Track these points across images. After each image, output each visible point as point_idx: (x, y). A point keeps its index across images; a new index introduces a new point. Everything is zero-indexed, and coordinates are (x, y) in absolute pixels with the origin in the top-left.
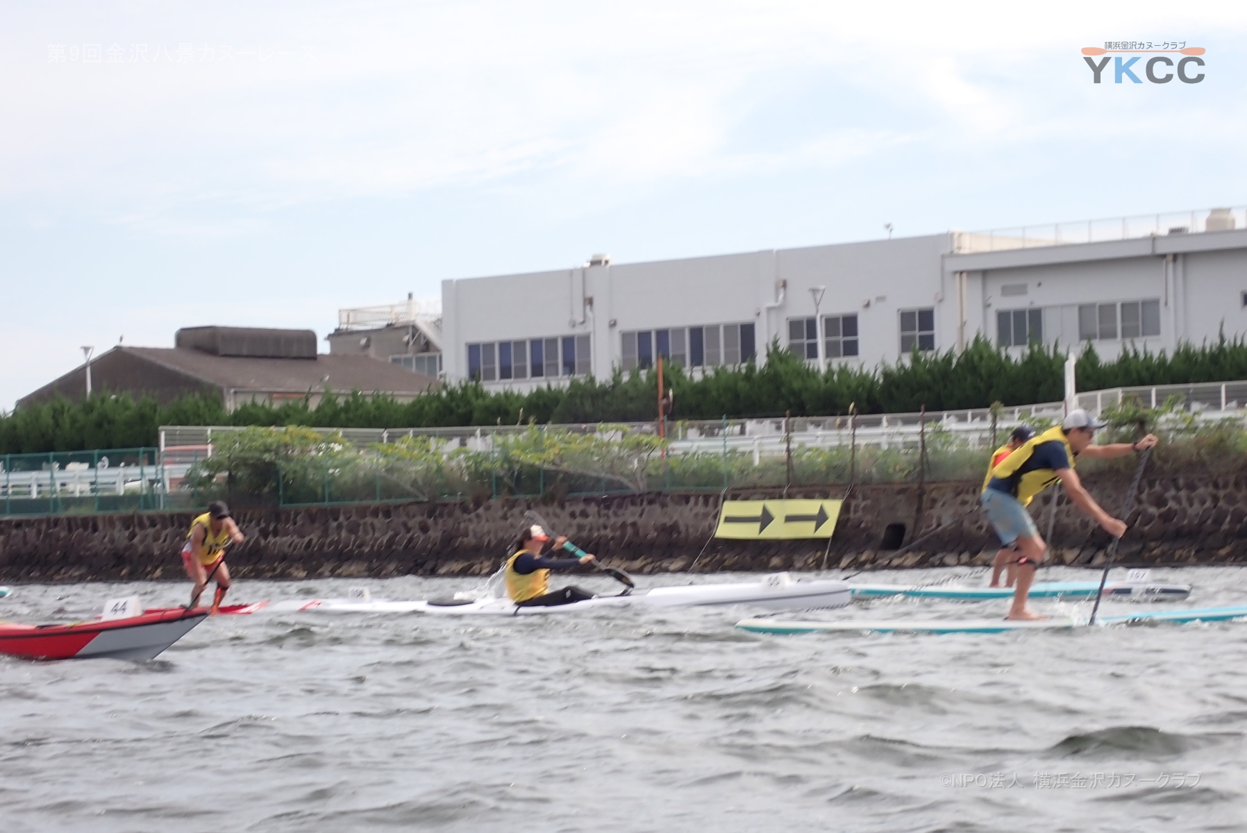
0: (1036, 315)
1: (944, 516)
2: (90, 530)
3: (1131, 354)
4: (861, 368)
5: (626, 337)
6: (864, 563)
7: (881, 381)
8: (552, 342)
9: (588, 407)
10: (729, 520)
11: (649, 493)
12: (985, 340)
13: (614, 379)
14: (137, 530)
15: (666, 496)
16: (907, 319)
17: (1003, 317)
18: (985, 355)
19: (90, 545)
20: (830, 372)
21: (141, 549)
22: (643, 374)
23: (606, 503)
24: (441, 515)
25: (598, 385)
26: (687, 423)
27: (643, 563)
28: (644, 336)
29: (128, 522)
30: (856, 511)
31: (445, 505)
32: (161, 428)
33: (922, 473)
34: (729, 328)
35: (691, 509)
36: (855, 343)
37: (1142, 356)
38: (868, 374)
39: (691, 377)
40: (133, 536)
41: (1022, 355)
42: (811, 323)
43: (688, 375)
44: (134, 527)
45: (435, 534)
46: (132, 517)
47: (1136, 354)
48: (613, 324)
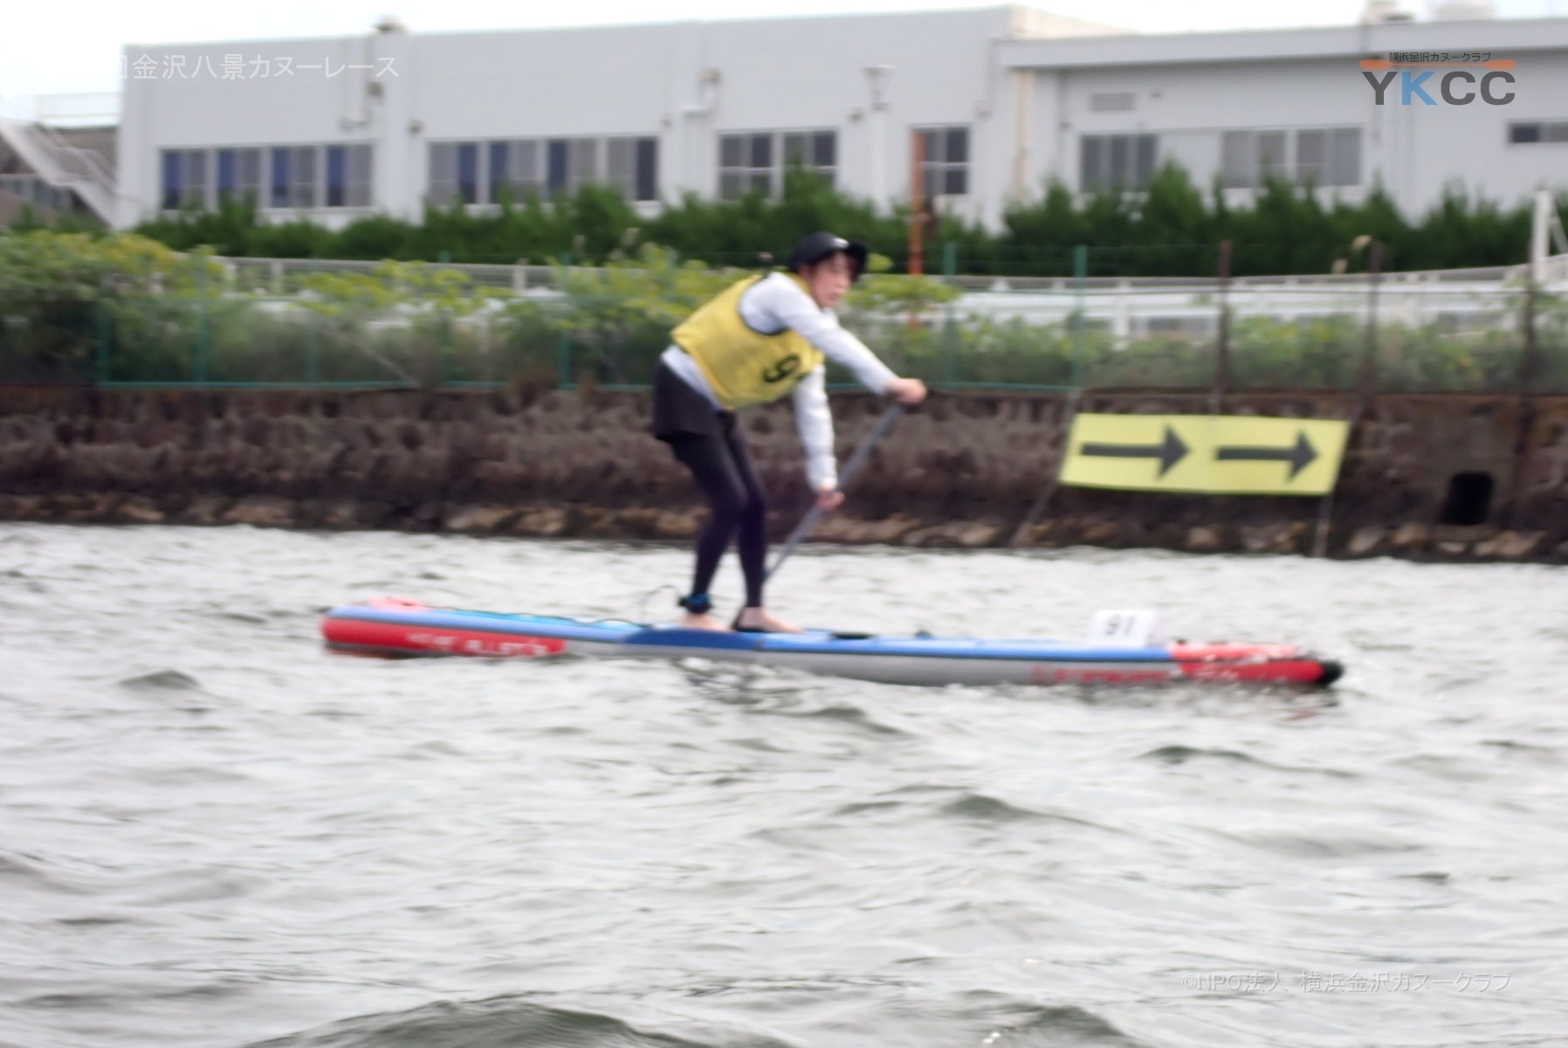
0: (1146, 144)
5: (438, 151)
8: (307, 153)
10: (1091, 450)
15: (948, 397)
16: (926, 142)
24: (448, 417)
27: (904, 526)
28: (467, 151)
30: (1375, 445)
31: (456, 397)
33: (1530, 372)
34: (616, 145)
35: (1002, 427)
45: (435, 451)
48: (415, 129)
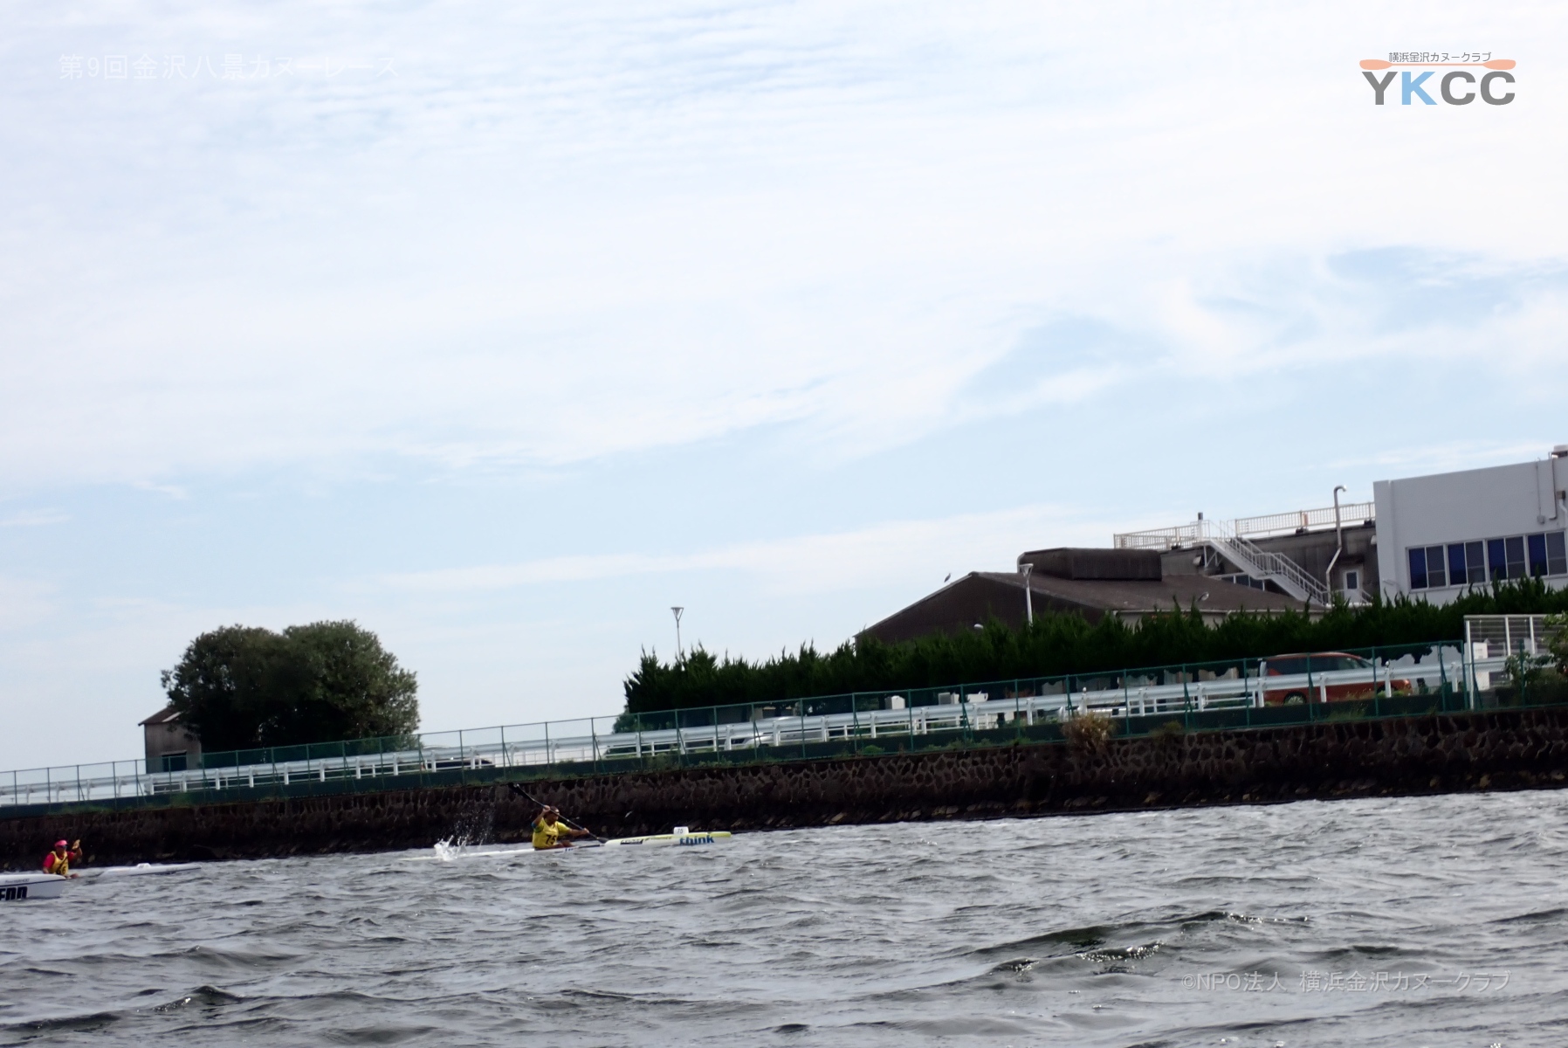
2: (1370, 737)
8: (1515, 541)
14: (1440, 734)
19: (1373, 754)
21: (1448, 755)
29: (1425, 726)
32: (1466, 616)
40: (1434, 741)
44: (1436, 732)
46: (1433, 720)
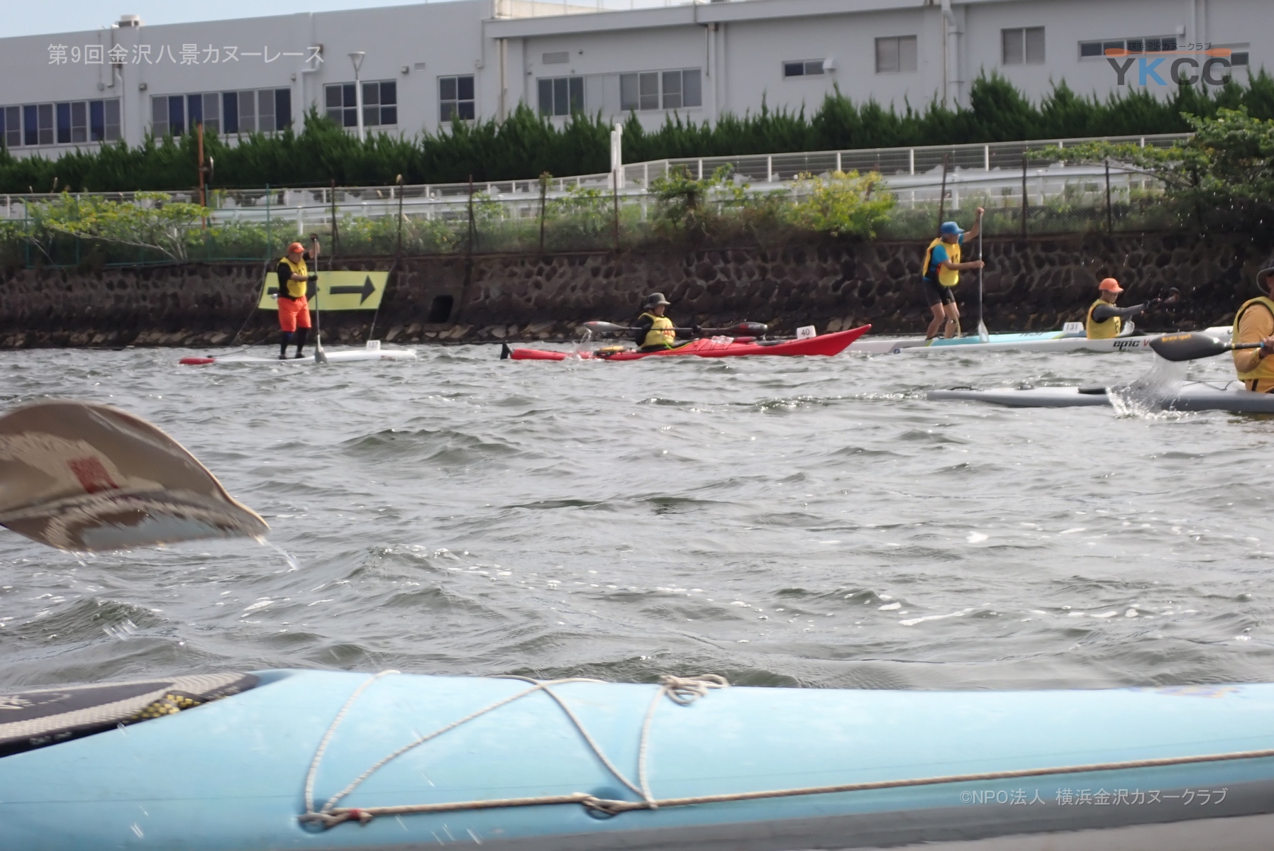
0: (577, 84)
1: (492, 288)
3: (675, 125)
4: (402, 136)
5: (157, 101)
6: (410, 336)
7: (422, 150)
8: (79, 106)
9: (120, 175)
11: (189, 264)
12: (528, 108)
13: (147, 146)
15: (208, 266)
16: (446, 86)
17: (544, 85)
18: (528, 124)
20: (370, 140)
22: (177, 140)
23: (145, 273)
25: (129, 152)
26: (226, 191)
27: (185, 335)
28: (176, 101)
30: (402, 284)
33: (470, 243)
34: (264, 94)
35: (234, 280)
36: (394, 111)
37: (685, 127)
38: (409, 142)
39: (227, 145)
41: (566, 124)
42: (350, 90)
43: (223, 141)
47: (679, 123)
48: (143, 89)
